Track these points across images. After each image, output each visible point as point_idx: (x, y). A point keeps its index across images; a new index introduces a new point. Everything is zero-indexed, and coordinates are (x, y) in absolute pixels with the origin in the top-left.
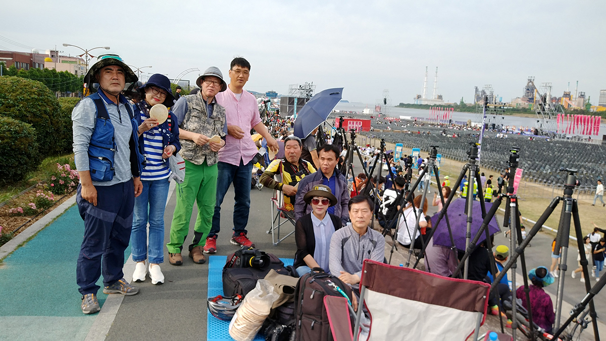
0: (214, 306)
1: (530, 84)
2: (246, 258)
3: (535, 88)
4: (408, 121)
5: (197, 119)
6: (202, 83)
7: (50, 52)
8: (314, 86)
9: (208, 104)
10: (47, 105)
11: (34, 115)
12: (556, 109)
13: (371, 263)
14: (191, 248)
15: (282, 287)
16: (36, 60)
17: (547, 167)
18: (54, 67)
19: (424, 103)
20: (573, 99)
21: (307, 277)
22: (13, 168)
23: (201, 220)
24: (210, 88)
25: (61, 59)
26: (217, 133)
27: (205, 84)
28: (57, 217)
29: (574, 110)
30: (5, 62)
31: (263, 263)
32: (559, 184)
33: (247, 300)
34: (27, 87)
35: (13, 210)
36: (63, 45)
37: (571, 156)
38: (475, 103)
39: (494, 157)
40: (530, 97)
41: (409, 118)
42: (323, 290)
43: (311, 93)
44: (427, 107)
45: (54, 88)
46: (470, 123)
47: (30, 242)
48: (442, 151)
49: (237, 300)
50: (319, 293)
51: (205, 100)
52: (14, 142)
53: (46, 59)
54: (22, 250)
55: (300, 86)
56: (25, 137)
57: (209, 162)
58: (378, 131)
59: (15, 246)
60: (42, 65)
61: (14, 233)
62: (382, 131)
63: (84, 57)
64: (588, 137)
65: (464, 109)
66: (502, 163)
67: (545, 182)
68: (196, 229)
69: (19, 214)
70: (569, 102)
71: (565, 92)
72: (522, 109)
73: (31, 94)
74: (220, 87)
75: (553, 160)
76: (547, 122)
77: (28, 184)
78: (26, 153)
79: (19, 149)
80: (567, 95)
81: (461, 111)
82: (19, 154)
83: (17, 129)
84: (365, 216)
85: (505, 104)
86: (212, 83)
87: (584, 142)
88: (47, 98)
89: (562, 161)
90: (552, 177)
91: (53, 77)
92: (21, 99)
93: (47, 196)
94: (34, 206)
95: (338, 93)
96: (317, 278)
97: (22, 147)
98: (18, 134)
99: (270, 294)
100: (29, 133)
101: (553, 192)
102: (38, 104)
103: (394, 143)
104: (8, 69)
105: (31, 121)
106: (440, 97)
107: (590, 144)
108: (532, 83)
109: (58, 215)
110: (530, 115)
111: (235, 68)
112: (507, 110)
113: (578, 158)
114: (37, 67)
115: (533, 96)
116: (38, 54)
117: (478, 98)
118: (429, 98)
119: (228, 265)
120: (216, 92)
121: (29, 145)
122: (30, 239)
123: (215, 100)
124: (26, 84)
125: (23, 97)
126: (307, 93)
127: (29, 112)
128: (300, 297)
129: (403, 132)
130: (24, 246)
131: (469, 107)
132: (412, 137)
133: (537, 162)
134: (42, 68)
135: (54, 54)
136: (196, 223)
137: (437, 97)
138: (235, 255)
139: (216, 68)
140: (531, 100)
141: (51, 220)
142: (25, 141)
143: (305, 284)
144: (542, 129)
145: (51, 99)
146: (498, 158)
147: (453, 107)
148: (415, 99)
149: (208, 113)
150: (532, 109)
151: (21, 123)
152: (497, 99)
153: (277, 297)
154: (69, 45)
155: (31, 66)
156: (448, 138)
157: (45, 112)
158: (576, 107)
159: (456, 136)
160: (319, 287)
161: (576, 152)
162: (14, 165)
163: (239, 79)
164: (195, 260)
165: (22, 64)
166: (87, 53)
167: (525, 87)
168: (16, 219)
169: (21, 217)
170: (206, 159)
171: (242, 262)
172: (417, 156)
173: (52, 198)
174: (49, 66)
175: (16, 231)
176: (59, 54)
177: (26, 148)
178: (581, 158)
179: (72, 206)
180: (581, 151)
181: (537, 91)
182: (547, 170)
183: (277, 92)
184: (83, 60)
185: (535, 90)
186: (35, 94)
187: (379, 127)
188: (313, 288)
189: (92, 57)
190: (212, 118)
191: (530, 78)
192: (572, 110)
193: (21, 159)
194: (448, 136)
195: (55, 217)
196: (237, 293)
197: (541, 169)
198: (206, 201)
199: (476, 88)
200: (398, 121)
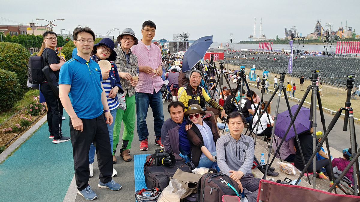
0: (140, 198)
1: (318, 24)
2: (159, 159)
3: (321, 27)
4: (246, 52)
5: (120, 66)
6: (121, 40)
7: (29, 24)
8: (188, 34)
9: (126, 54)
10: (25, 58)
11: (17, 65)
12: (335, 39)
13: (267, 183)
14: (121, 151)
15: (187, 183)
16: (21, 29)
17: (333, 74)
18: (33, 33)
19: (254, 40)
20: (344, 32)
21: (206, 177)
22: (5, 101)
23: (126, 133)
24: (126, 43)
25: (37, 28)
26: (134, 74)
27: (123, 41)
28: (34, 132)
29: (346, 38)
30: (3, 32)
31: (171, 162)
32: (341, 85)
33: (164, 195)
34: (11, 48)
35: (5, 130)
36: (36, 19)
37: (346, 67)
38: (285, 38)
39: (300, 71)
40: (319, 32)
41: (246, 50)
42: (219, 188)
43: (187, 38)
44: (256, 42)
45: (34, 46)
46: (283, 50)
47: (16, 153)
48: (268, 69)
49: (155, 191)
50: (216, 190)
51: (124, 51)
52: (4, 85)
53: (28, 28)
54: (10, 159)
55: (180, 35)
56: (10, 80)
57: (130, 95)
58: (228, 59)
59: (6, 156)
60: (25, 33)
61: (6, 145)
62: (231, 59)
63: (49, 26)
64: (355, 55)
65: (279, 42)
66: (305, 74)
67: (332, 84)
68: (123, 138)
69: (10, 132)
70: (342, 34)
71: (339, 28)
72: (314, 40)
73: (14, 52)
74: (133, 42)
75: (336, 70)
76: (330, 47)
77: (16, 110)
78: (12, 91)
79: (8, 89)
80: (341, 30)
81: (277, 44)
82: (8, 92)
83: (5, 76)
84: (240, 127)
85: (304, 37)
86: (128, 40)
87: (353, 57)
88: (24, 54)
89: (341, 71)
90: (336, 81)
91: (32, 39)
92: (7, 56)
93: (27, 119)
94: (18, 125)
95: (210, 39)
96: (213, 177)
97: (9, 87)
98: (6, 79)
99: (180, 190)
100: (13, 78)
101: (338, 90)
102: (19, 59)
103: (239, 65)
104: (5, 36)
105: (15, 69)
106: (264, 36)
107: (357, 59)
108: (320, 23)
109: (34, 131)
110: (319, 43)
111: (146, 28)
112: (305, 41)
113: (350, 68)
114: (23, 34)
115: (320, 31)
116: (23, 26)
117: (287, 35)
118: (258, 37)
119: (147, 164)
120: (131, 45)
121: (14, 85)
122: (16, 149)
123: (131, 51)
124: (10, 46)
125: (9, 55)
126: (185, 38)
127: (13, 64)
128: (202, 192)
129: (243, 59)
130: (12, 156)
131: (282, 41)
132: (249, 61)
133: (326, 72)
134: (25, 34)
135: (32, 25)
136: (123, 134)
137: (262, 36)
138: (151, 157)
139: (130, 29)
140: (319, 34)
141: (30, 135)
142: (11, 83)
143: (205, 183)
144: (327, 51)
145: (26, 54)
146: (302, 71)
147: (272, 41)
148: (249, 38)
149: (127, 60)
150: (320, 39)
151: (7, 72)
152: (298, 35)
153: (184, 191)
154: (40, 19)
155: (19, 33)
156: (271, 61)
157: (24, 63)
158: (347, 37)
159: (275, 59)
160: (215, 185)
161: (350, 64)
162: (5, 99)
163: (148, 35)
164: (124, 159)
165: (14, 32)
166: (51, 23)
167: (315, 26)
168: (8, 135)
169: (11, 134)
170: (127, 92)
171: (156, 162)
172: (254, 73)
173: (30, 120)
174: (30, 32)
175: (8, 144)
176: (35, 25)
177: (12, 88)
178: (352, 68)
179: (43, 124)
180: (352, 64)
181: (323, 29)
182: (333, 76)
183: (166, 40)
184: (49, 28)
185: (321, 28)
186: (16, 52)
187: (229, 57)
188: (211, 186)
189: (54, 25)
190: (129, 64)
191: (318, 21)
192: (344, 38)
193: (9, 95)
194: (271, 59)
195: (32, 132)
196: (155, 186)
197: (330, 76)
198: (130, 120)
199: (286, 29)
200: (239, 52)
